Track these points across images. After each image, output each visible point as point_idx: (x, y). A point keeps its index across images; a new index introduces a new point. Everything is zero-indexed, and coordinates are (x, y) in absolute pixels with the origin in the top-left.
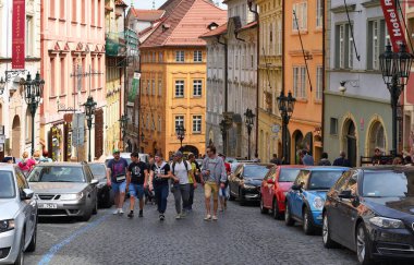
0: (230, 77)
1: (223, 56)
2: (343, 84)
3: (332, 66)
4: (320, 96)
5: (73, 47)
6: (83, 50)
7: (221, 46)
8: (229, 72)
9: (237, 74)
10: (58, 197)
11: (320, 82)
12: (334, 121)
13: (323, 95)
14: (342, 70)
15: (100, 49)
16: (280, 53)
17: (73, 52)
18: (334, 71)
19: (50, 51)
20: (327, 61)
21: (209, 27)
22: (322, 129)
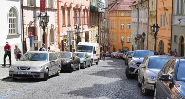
0: (139, 21)
1: (137, 13)
2: (179, 20)
3: (176, 13)
4: (170, 26)
5: (73, 6)
6: (79, 7)
7: (136, 9)
8: (139, 19)
9: (142, 20)
10: (29, 69)
11: (170, 21)
12: (176, 37)
13: (172, 26)
14: (179, 15)
15: (87, 8)
16: (156, 9)
17: (74, 8)
18: (176, 15)
19: (62, 7)
20: (174, 12)
21: (134, 3)
22: (171, 40)
